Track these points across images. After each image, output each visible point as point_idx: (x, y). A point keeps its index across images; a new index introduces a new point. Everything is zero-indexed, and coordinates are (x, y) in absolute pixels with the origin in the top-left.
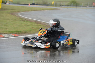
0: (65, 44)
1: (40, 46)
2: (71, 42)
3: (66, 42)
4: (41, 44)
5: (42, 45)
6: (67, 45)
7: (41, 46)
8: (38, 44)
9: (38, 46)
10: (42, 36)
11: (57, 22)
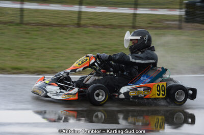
0: (132, 94)
1: (54, 95)
2: (159, 91)
3: (138, 89)
4: (59, 91)
5: (61, 92)
6: (142, 98)
7: (57, 94)
8: (53, 90)
9: (48, 94)
10: (77, 70)
11: (138, 38)
